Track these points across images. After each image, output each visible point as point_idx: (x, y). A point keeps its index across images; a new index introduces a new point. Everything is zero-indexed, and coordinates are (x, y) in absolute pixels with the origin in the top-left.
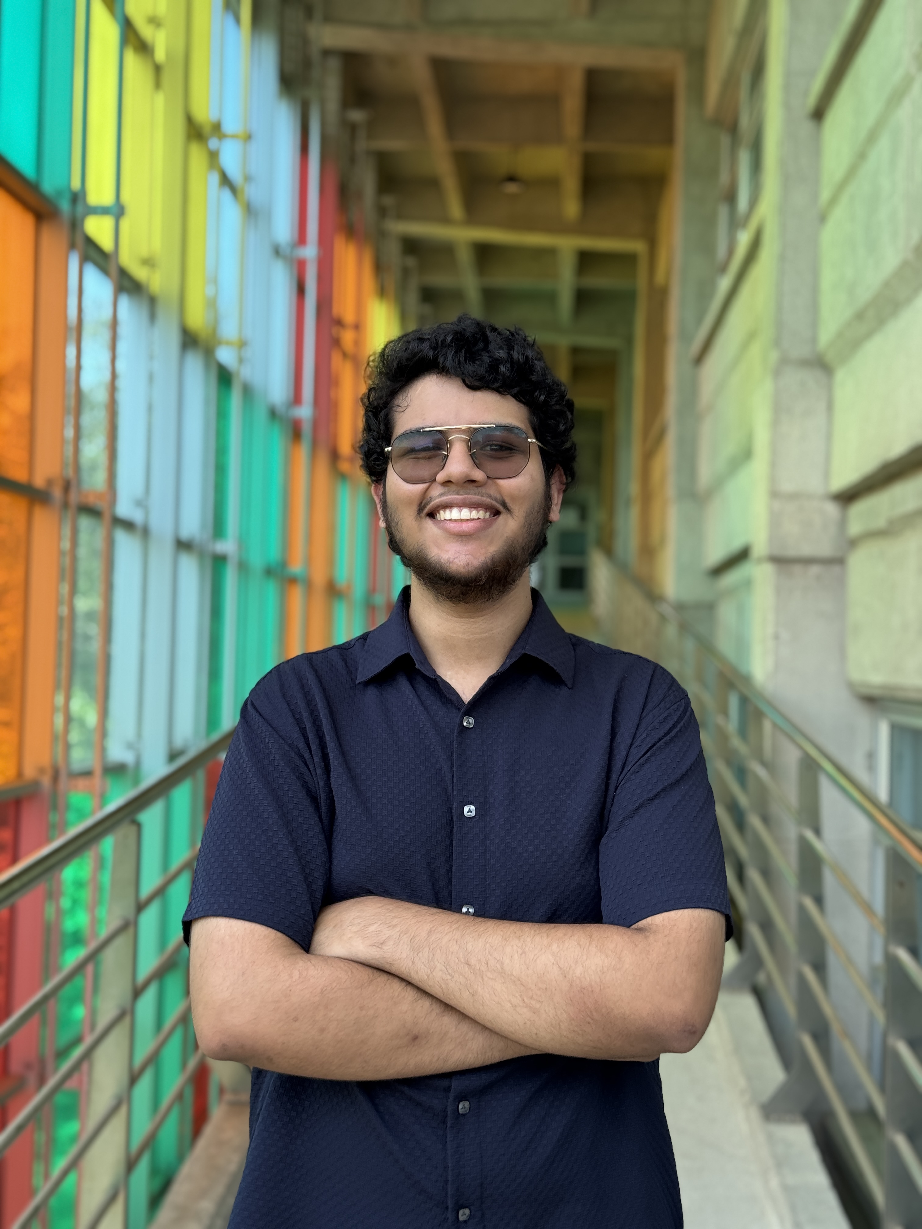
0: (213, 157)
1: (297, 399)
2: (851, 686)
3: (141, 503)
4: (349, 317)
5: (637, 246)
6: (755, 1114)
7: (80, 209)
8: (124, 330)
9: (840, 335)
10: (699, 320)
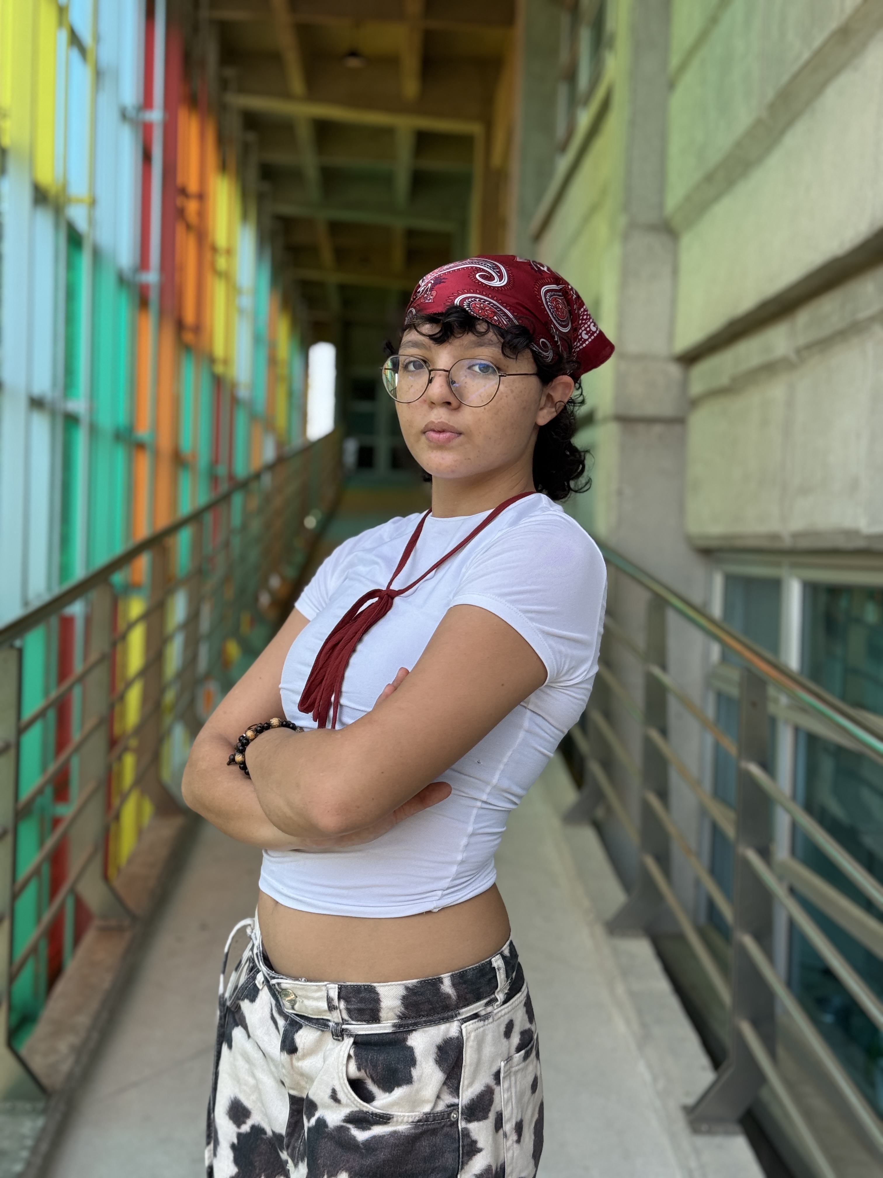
0: (63, 12)
1: (143, 264)
2: (689, 539)
4: (193, 187)
5: (475, 129)
6: (599, 931)
9: (688, 198)
10: (539, 198)
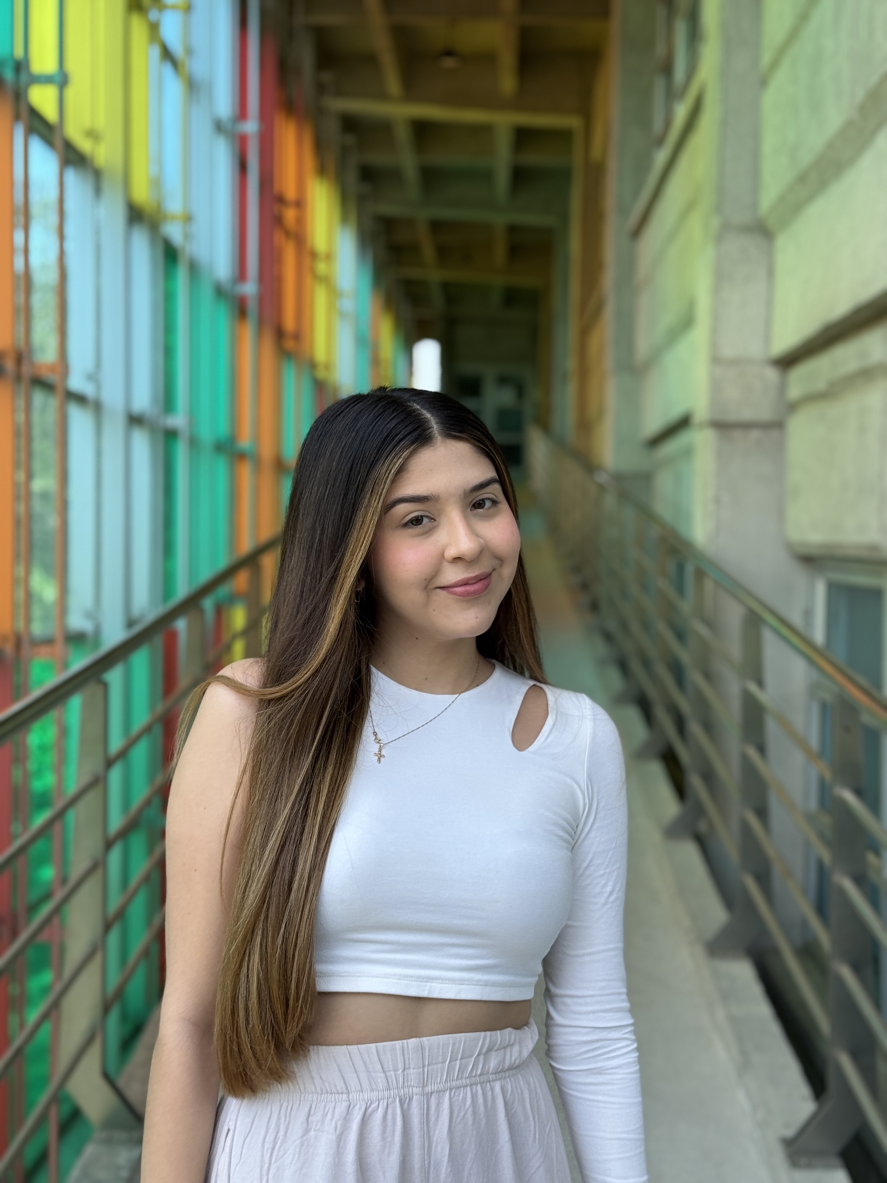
0: (154, 28)
1: (241, 275)
2: (789, 546)
3: (94, 377)
4: (290, 192)
5: (573, 122)
6: (700, 952)
7: (23, 78)
8: (70, 206)
9: (782, 199)
10: (636, 193)
